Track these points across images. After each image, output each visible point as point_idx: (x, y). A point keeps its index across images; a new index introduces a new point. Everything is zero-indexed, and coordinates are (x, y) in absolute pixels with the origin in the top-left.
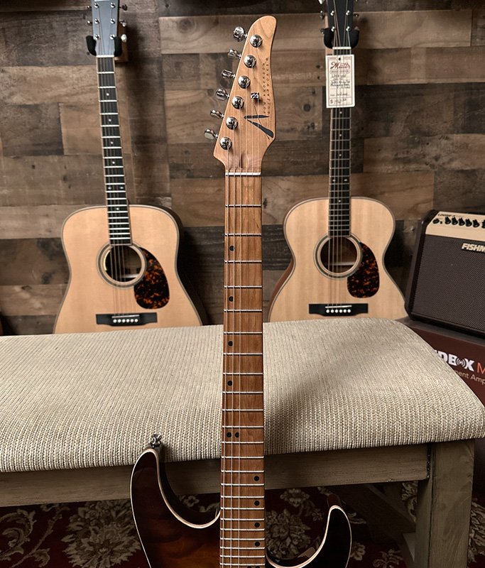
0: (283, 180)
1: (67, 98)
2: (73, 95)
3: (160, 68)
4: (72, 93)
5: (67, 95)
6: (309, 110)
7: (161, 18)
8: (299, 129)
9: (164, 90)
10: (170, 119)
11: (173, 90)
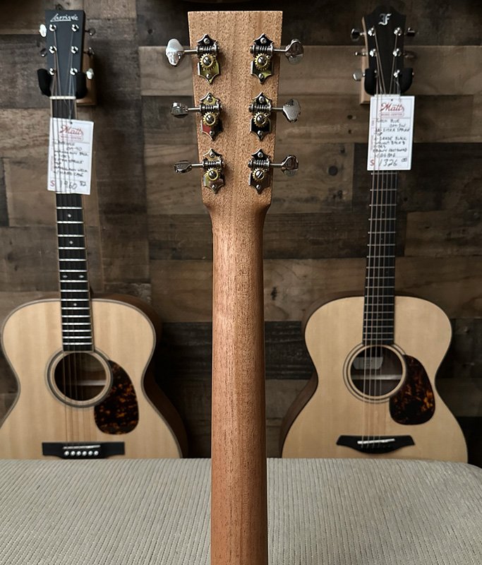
0: (298, 264)
1: (14, 152)
2: (21, 148)
3: (139, 115)
4: (22, 145)
5: (14, 148)
7: (142, 48)
8: (322, 198)
9: (144, 144)
10: (151, 183)
11: (156, 144)
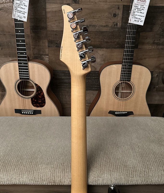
0: (100, 50)
6: (115, 17)
